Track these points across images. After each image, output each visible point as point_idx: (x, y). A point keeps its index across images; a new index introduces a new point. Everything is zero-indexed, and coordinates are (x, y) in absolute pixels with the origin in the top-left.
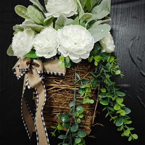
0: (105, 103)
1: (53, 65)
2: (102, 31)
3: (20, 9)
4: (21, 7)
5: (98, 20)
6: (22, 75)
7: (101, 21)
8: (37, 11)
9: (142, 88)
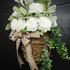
0: (58, 47)
1: (34, 34)
2: (54, 19)
3: (15, 8)
4: (16, 7)
5: (51, 14)
6: (16, 39)
7: (52, 14)
8: (25, 9)
9: (66, 39)
